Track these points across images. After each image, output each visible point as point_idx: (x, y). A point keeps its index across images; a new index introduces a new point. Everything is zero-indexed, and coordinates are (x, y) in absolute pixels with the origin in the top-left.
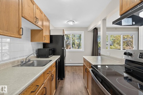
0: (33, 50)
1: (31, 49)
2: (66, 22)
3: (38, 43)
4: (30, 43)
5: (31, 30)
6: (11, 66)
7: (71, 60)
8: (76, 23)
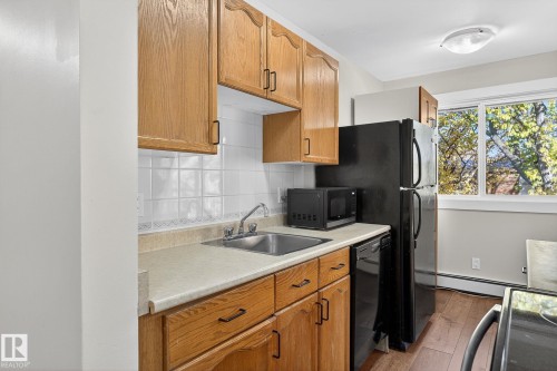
0: (273, 194)
1: (265, 189)
2: (435, 45)
3: (292, 166)
4: (261, 166)
5: (264, 116)
6: (199, 239)
7: (476, 262)
8: (502, 35)
